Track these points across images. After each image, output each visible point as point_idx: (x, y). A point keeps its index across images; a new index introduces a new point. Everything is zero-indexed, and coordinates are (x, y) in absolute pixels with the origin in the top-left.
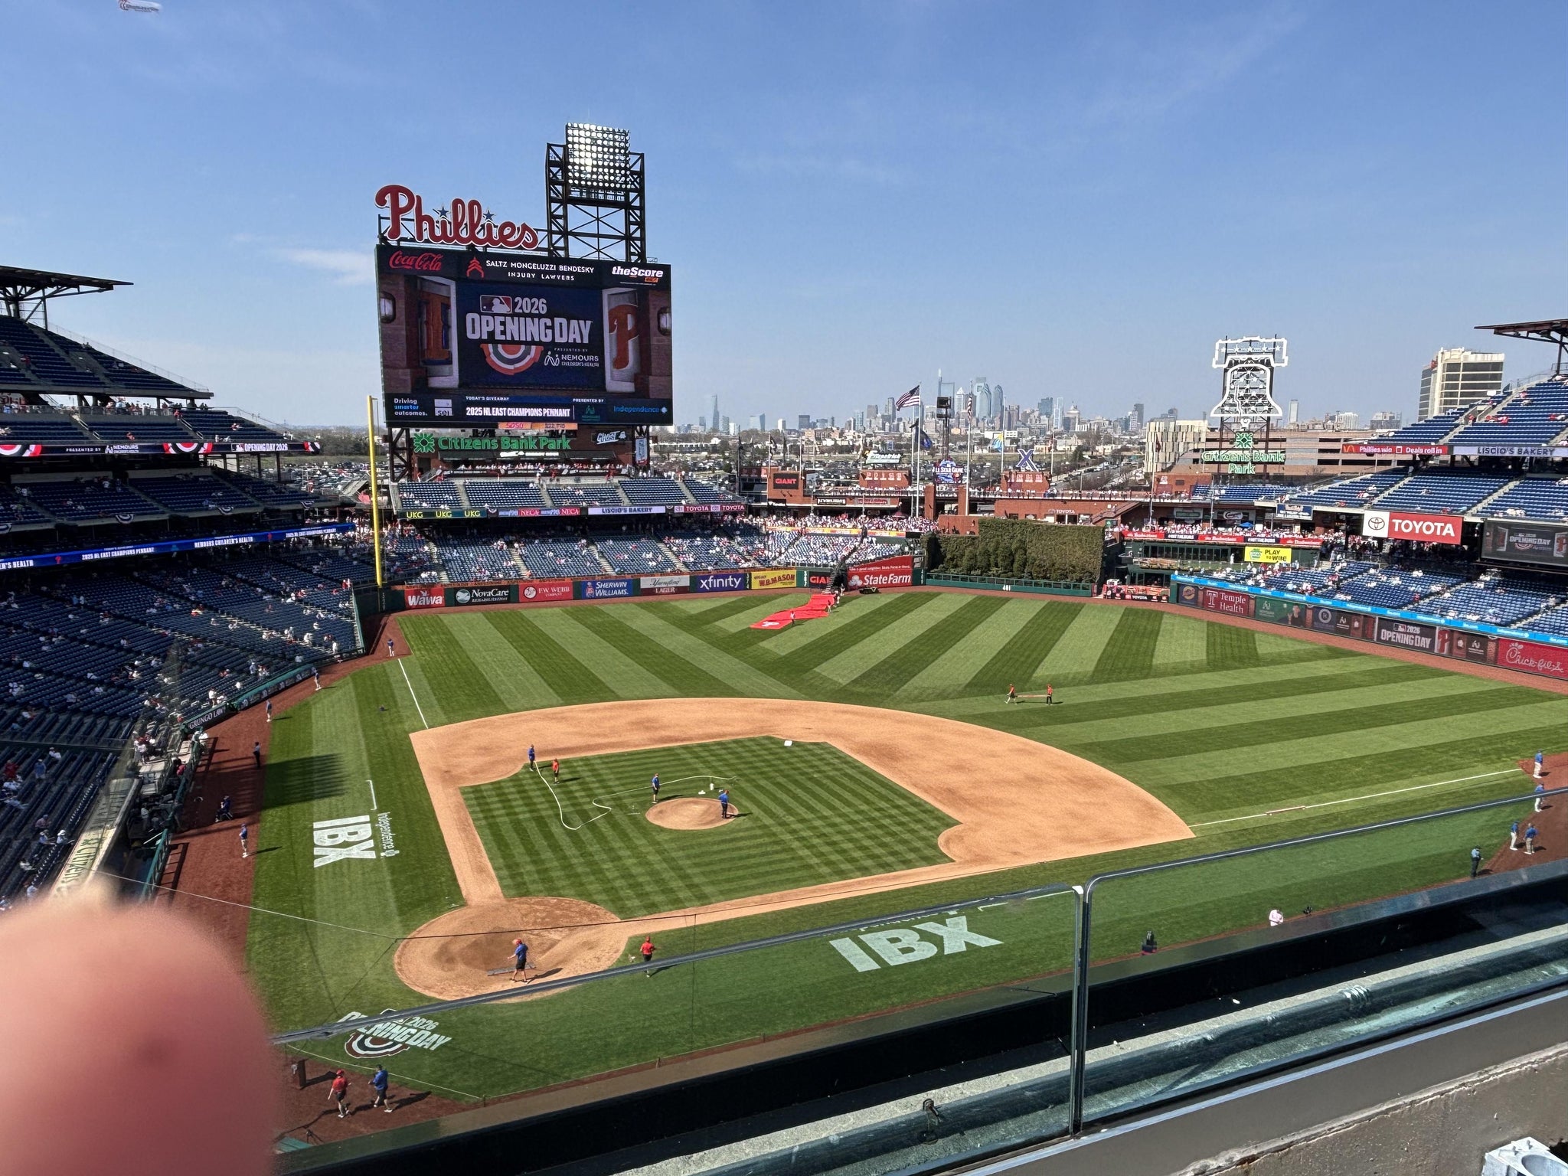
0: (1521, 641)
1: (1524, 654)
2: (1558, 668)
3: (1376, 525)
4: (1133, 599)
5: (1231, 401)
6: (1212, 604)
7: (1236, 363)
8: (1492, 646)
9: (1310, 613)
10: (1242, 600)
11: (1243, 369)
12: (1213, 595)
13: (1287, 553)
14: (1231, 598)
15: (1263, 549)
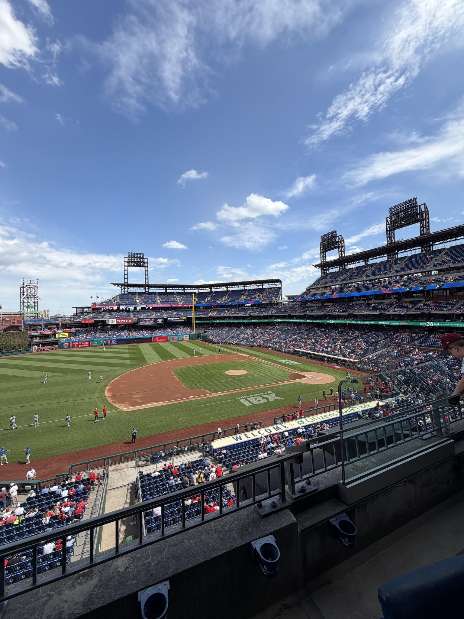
0: (158, 337)
1: (159, 339)
2: (165, 340)
3: (112, 322)
4: (47, 350)
5: (27, 296)
6: (76, 346)
7: (27, 286)
8: (153, 339)
9: (109, 342)
10: (87, 343)
11: (29, 288)
12: (76, 344)
13: (67, 334)
14: (83, 343)
15: (61, 334)
